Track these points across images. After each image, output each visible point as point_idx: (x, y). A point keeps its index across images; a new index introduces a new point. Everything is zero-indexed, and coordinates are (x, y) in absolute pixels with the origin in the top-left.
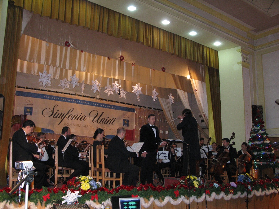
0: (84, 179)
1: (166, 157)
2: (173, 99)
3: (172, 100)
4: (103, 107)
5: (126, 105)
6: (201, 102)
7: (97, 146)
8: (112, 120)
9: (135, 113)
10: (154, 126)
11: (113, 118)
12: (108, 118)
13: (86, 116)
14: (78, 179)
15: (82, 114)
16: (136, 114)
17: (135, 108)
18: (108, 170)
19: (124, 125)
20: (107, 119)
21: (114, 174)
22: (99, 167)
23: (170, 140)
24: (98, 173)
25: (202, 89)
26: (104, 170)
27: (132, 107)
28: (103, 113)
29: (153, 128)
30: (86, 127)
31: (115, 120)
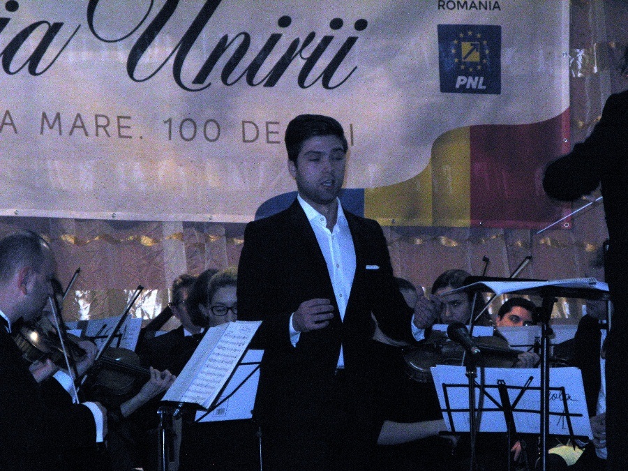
8: (327, 40)
11: (337, 24)
12: (284, 22)
13: (55, 27)
15: (13, 6)
19: (447, 85)
30: (66, 130)
31: (351, 41)
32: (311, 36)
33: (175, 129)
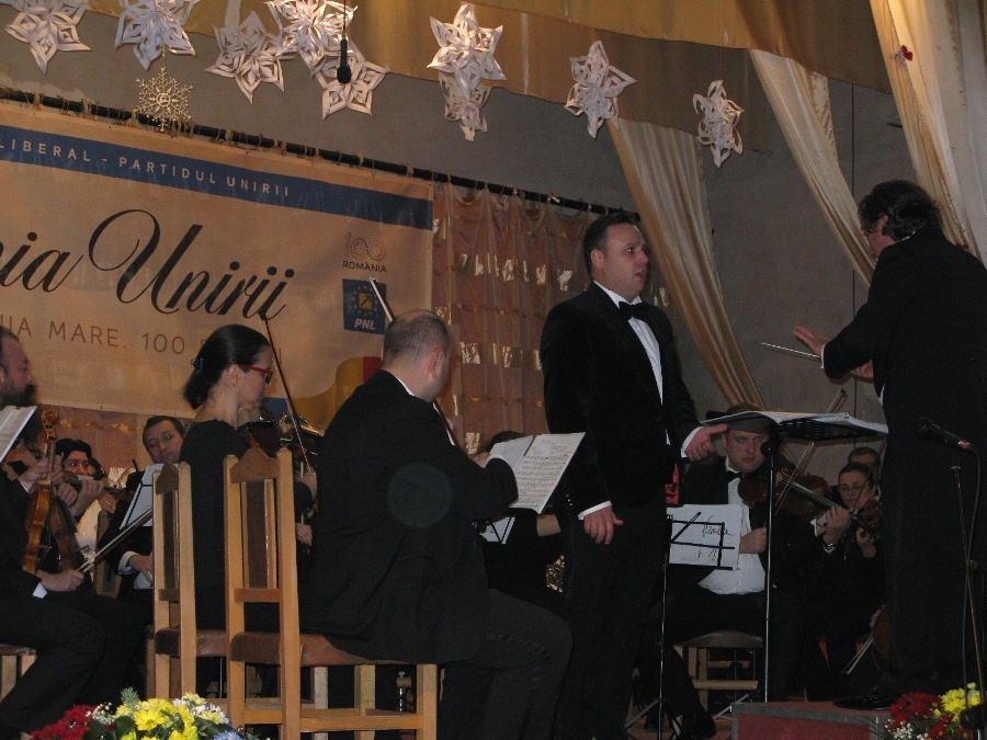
0: (161, 721)
1: (721, 546)
2: (739, 126)
3: (729, 127)
4: (193, 185)
5: (366, 173)
6: (942, 142)
7: (231, 462)
8: (265, 283)
9: (428, 235)
10: (637, 301)
11: (272, 271)
12: (235, 266)
13: (63, 257)
14: (113, 726)
15: (32, 237)
16: (438, 243)
17: (430, 198)
18: (322, 648)
19: (349, 325)
20: (227, 278)
21: (367, 676)
22: (249, 626)
23: (778, 417)
24: (236, 672)
25: (948, 44)
26: (299, 648)
27: (410, 187)
28: (196, 229)
29: (632, 322)
30: (68, 337)
31: (282, 286)
32: (254, 279)
33: (151, 343)
